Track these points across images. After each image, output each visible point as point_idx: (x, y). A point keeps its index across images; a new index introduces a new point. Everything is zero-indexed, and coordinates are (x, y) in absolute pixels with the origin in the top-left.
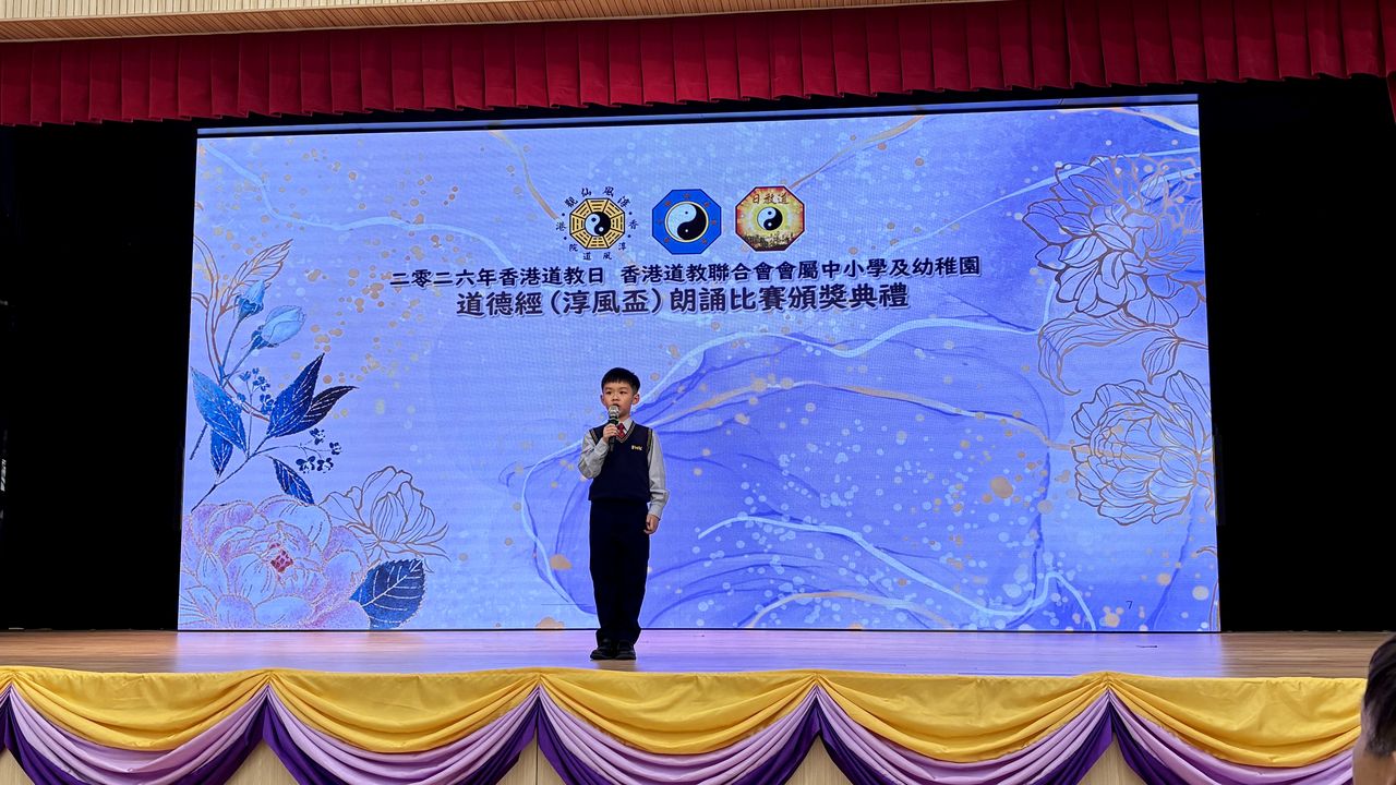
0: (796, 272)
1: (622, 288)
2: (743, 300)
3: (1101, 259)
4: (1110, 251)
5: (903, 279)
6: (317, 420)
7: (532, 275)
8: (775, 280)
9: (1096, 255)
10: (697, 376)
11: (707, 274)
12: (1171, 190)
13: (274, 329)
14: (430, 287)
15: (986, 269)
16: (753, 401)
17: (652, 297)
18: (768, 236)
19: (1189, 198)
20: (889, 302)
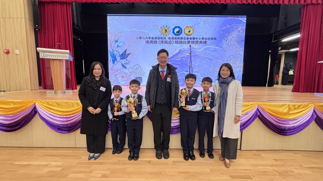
0: (192, 39)
1: (168, 40)
2: (185, 43)
3: (232, 39)
4: (233, 38)
5: (206, 40)
6: (127, 58)
7: (156, 38)
8: (189, 40)
9: (231, 38)
10: (178, 53)
11: (180, 39)
12: (241, 30)
13: (120, 44)
14: (142, 39)
15: (217, 39)
16: (186, 57)
17: (172, 42)
18: (188, 33)
19: (243, 31)
20: (204, 43)
